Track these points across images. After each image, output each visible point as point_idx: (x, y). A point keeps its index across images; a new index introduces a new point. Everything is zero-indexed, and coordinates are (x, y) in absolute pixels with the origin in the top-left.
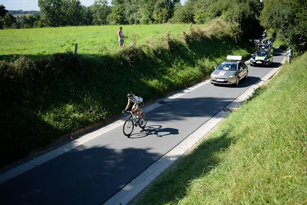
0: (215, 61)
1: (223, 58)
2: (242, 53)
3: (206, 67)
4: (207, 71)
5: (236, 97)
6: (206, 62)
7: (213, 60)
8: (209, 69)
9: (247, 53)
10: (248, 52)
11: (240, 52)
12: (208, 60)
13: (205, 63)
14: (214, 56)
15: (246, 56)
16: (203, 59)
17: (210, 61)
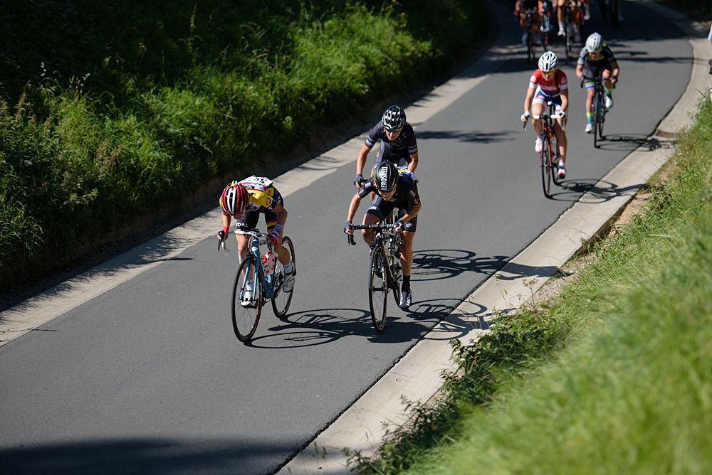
0: (146, 114)
1: (214, 82)
2: (366, 41)
3: (63, 166)
4: (74, 197)
5: (312, 433)
6: (66, 122)
7: (124, 104)
8: (90, 184)
9: (407, 39)
10: (418, 36)
11: (352, 33)
12: (82, 107)
13: (60, 130)
14: (130, 71)
15: (403, 63)
16: (37, 100)
17: (99, 111)
